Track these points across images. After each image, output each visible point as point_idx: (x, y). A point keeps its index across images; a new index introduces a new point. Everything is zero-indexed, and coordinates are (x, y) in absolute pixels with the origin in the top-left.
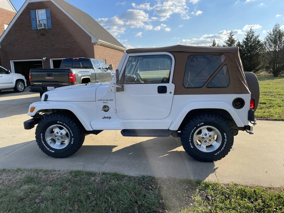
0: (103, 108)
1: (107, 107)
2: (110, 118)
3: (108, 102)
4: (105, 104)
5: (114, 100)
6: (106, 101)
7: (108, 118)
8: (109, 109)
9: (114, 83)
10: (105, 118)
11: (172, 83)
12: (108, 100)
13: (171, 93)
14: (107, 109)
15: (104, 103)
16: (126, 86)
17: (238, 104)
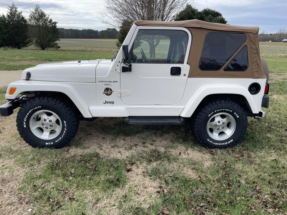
0: (105, 91)
1: (110, 90)
2: (113, 103)
3: (111, 83)
4: (107, 87)
5: (119, 82)
6: (109, 83)
7: (110, 102)
8: (112, 93)
9: (120, 62)
10: (106, 102)
11: (187, 64)
12: (111, 82)
13: (185, 75)
14: (109, 92)
15: (106, 85)
16: (134, 66)
17: (254, 89)
